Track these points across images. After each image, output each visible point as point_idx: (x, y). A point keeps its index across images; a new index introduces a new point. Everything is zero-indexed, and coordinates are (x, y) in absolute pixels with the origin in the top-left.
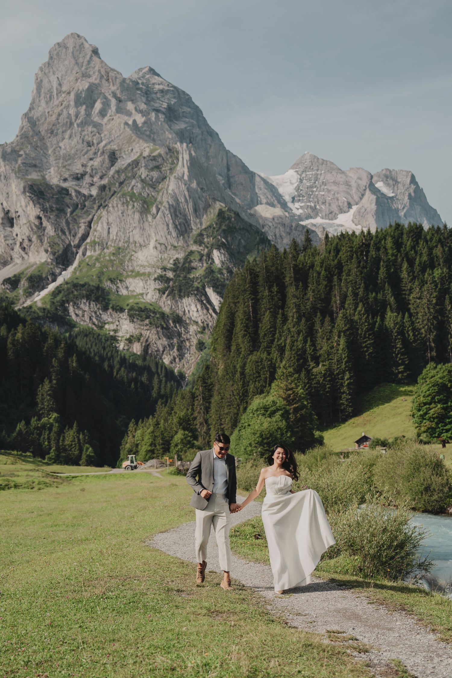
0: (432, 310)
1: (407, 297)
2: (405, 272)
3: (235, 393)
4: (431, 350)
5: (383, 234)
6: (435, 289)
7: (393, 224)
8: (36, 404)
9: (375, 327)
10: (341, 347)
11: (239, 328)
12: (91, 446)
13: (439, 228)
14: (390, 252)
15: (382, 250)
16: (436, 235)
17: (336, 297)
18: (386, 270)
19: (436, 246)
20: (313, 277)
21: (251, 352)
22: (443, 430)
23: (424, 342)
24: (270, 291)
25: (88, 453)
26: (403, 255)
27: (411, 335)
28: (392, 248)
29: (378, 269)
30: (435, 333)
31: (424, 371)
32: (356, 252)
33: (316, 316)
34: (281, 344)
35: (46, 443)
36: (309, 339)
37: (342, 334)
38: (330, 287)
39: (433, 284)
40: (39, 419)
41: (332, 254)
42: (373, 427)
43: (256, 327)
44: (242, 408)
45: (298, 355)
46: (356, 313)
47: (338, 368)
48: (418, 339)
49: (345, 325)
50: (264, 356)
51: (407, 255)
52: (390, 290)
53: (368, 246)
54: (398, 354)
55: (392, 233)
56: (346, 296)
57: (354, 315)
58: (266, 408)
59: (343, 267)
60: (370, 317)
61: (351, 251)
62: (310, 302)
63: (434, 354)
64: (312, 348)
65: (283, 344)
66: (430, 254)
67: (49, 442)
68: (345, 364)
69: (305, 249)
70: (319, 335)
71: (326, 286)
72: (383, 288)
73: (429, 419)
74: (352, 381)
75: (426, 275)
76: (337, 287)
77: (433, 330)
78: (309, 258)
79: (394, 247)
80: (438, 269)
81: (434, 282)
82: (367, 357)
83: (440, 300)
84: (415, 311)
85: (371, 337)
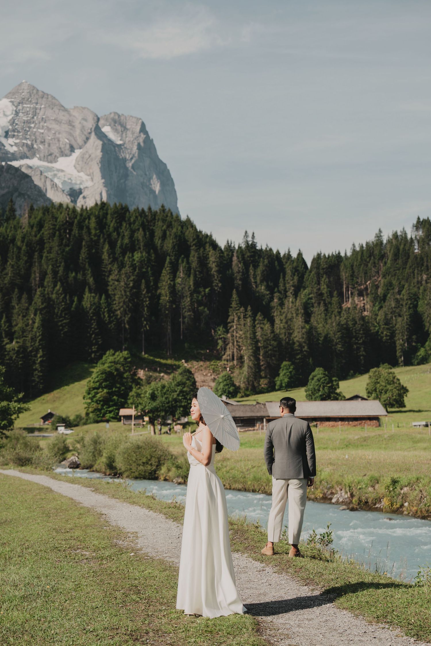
0: (128, 293)
1: (106, 278)
2: (105, 254)
4: (125, 331)
5: (87, 212)
6: (133, 273)
7: (99, 203)
9: (72, 307)
10: (36, 325)
13: (143, 210)
14: (93, 232)
15: (85, 230)
16: (139, 218)
17: (35, 274)
18: (87, 251)
19: (138, 229)
20: (13, 252)
22: (107, 411)
23: (119, 323)
26: (105, 236)
27: (107, 316)
28: (95, 229)
29: (80, 248)
30: (129, 316)
31: (104, 358)
32: (59, 230)
33: (13, 292)
36: (4, 315)
37: (38, 312)
38: (30, 263)
39: (131, 268)
41: (35, 229)
42: (62, 404)
46: (55, 292)
47: (31, 346)
48: (113, 321)
49: (42, 304)
51: (109, 235)
52: (90, 270)
53: (71, 224)
54: (92, 334)
55: (97, 213)
56: (45, 274)
57: (52, 294)
59: (45, 243)
60: (68, 297)
61: (54, 229)
62: (9, 278)
63: (128, 335)
64: (7, 324)
66: (131, 237)
68: (39, 342)
69: (8, 219)
70: (15, 311)
71: (26, 262)
72: (83, 268)
73: (96, 402)
74: (45, 359)
75: (126, 259)
76: (37, 264)
77: (128, 312)
78: (11, 231)
79: (97, 227)
80: (138, 252)
81: (133, 266)
82: (62, 335)
83: (137, 284)
84: (113, 293)
85: (67, 316)
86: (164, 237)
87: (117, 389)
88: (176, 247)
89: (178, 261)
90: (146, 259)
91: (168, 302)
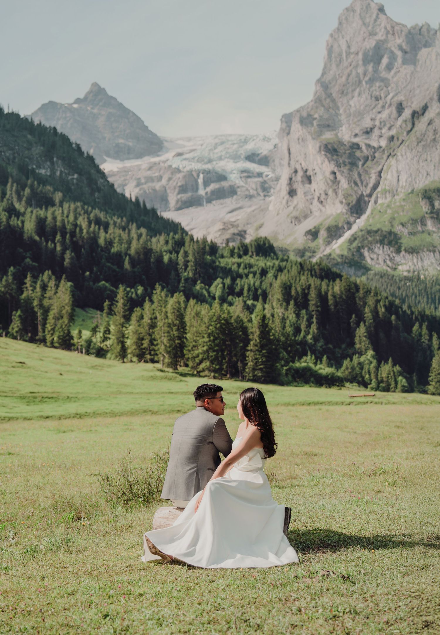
12: (405, 377)
25: (402, 384)
35: (367, 376)
67: (370, 375)
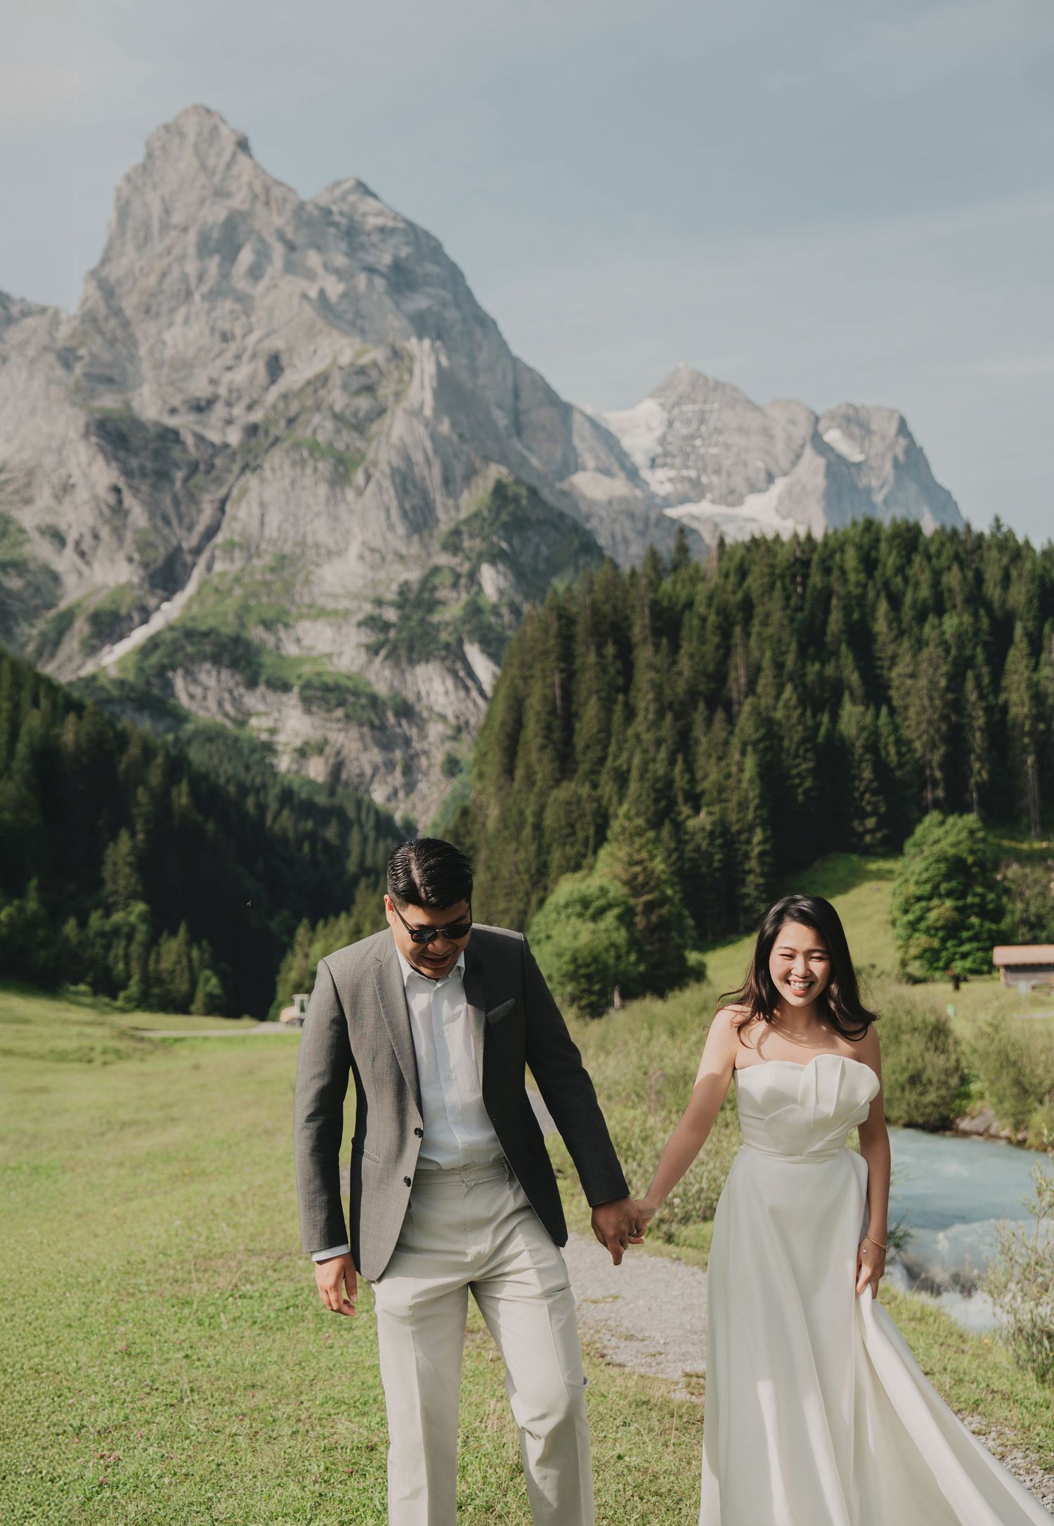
0: (938, 702)
1: (885, 672)
2: (882, 621)
3: (522, 868)
4: (935, 784)
5: (838, 540)
6: (945, 658)
7: (860, 520)
8: (101, 883)
9: (818, 735)
11: (532, 731)
12: (217, 973)
13: (955, 532)
14: (852, 577)
15: (836, 573)
16: (948, 545)
17: (738, 671)
18: (844, 616)
19: (949, 568)
20: (691, 626)
21: (557, 782)
22: (955, 954)
23: (920, 769)
24: (601, 655)
25: (209, 988)
26: (879, 585)
27: (893, 752)
28: (856, 570)
29: (827, 612)
30: (942, 750)
31: (919, 831)
32: (782, 577)
33: (695, 709)
34: (621, 766)
35: (121, 966)
36: (680, 758)
37: (749, 749)
38: (726, 649)
39: (941, 649)
40: (107, 915)
41: (733, 579)
43: (569, 730)
44: (534, 899)
45: (656, 791)
46: (780, 705)
47: (739, 820)
48: (907, 763)
49: (757, 730)
50: (585, 790)
51: (886, 584)
52: (850, 658)
53: (806, 564)
54: (865, 792)
55: (857, 539)
56: (759, 668)
57: (775, 708)
58: (585, 903)
59: (754, 606)
60: (809, 713)
61: (772, 574)
62: (685, 681)
63: (940, 793)
64: (687, 776)
65: (625, 767)
66: (936, 584)
67: (127, 964)
68: (755, 812)
69: (676, 568)
70: (702, 748)
71: (718, 647)
72: (836, 654)
73: (927, 931)
74: (768, 847)
75: (927, 629)
76: (740, 650)
77: (938, 743)
78: (683, 587)
79: (861, 567)
80: (951, 618)
81: (944, 643)
82: (801, 798)
83: (956, 681)
84: (901, 703)
85: (809, 755)
86: (1006, 580)
87: (977, 900)
88: (1035, 601)
89: (1040, 630)
90: (970, 630)
91: (1026, 717)
